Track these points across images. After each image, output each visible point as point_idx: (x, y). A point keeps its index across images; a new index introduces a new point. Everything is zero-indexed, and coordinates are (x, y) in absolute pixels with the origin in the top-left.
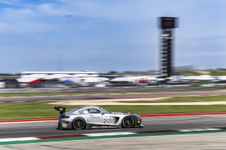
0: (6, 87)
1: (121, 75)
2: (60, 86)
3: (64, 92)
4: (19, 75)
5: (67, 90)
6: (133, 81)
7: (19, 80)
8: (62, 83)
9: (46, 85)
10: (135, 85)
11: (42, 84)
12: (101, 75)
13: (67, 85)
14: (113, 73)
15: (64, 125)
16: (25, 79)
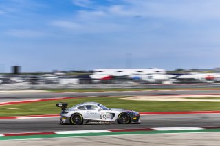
0: (81, 83)
1: (187, 73)
2: (129, 82)
3: (133, 88)
4: (92, 72)
5: (136, 86)
6: (200, 78)
7: (92, 77)
8: (131, 79)
9: (117, 81)
10: (202, 82)
11: (113, 81)
12: (168, 73)
13: (136, 82)
14: (180, 70)
15: (64, 120)
16: (97, 76)
